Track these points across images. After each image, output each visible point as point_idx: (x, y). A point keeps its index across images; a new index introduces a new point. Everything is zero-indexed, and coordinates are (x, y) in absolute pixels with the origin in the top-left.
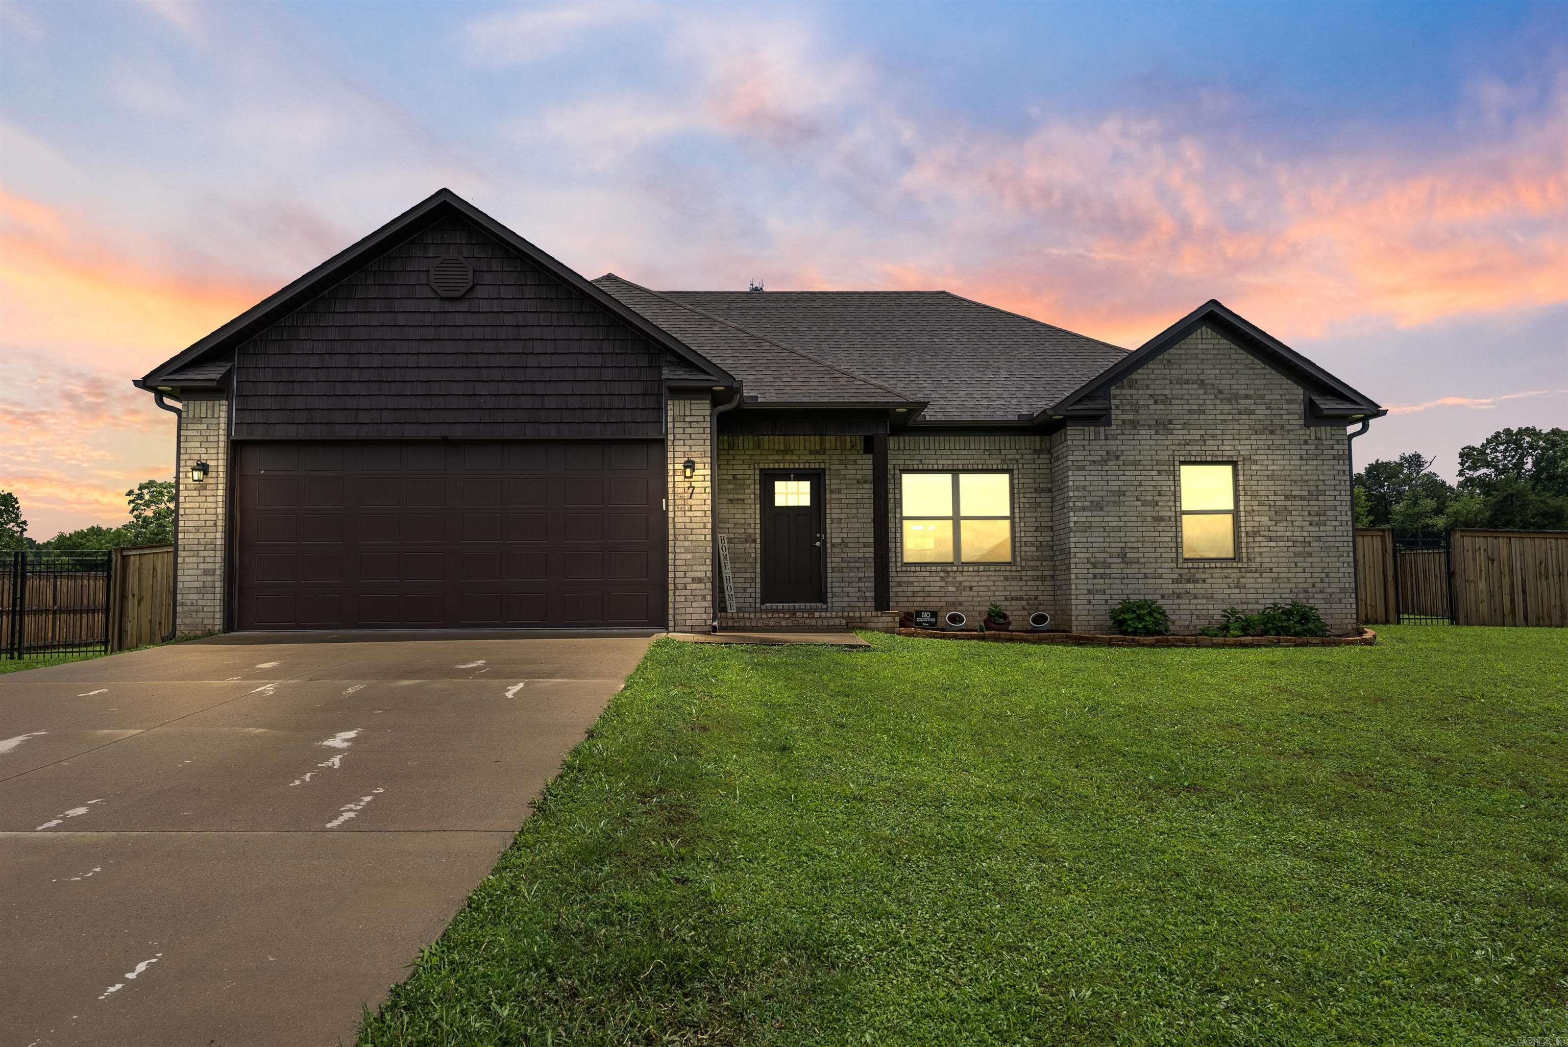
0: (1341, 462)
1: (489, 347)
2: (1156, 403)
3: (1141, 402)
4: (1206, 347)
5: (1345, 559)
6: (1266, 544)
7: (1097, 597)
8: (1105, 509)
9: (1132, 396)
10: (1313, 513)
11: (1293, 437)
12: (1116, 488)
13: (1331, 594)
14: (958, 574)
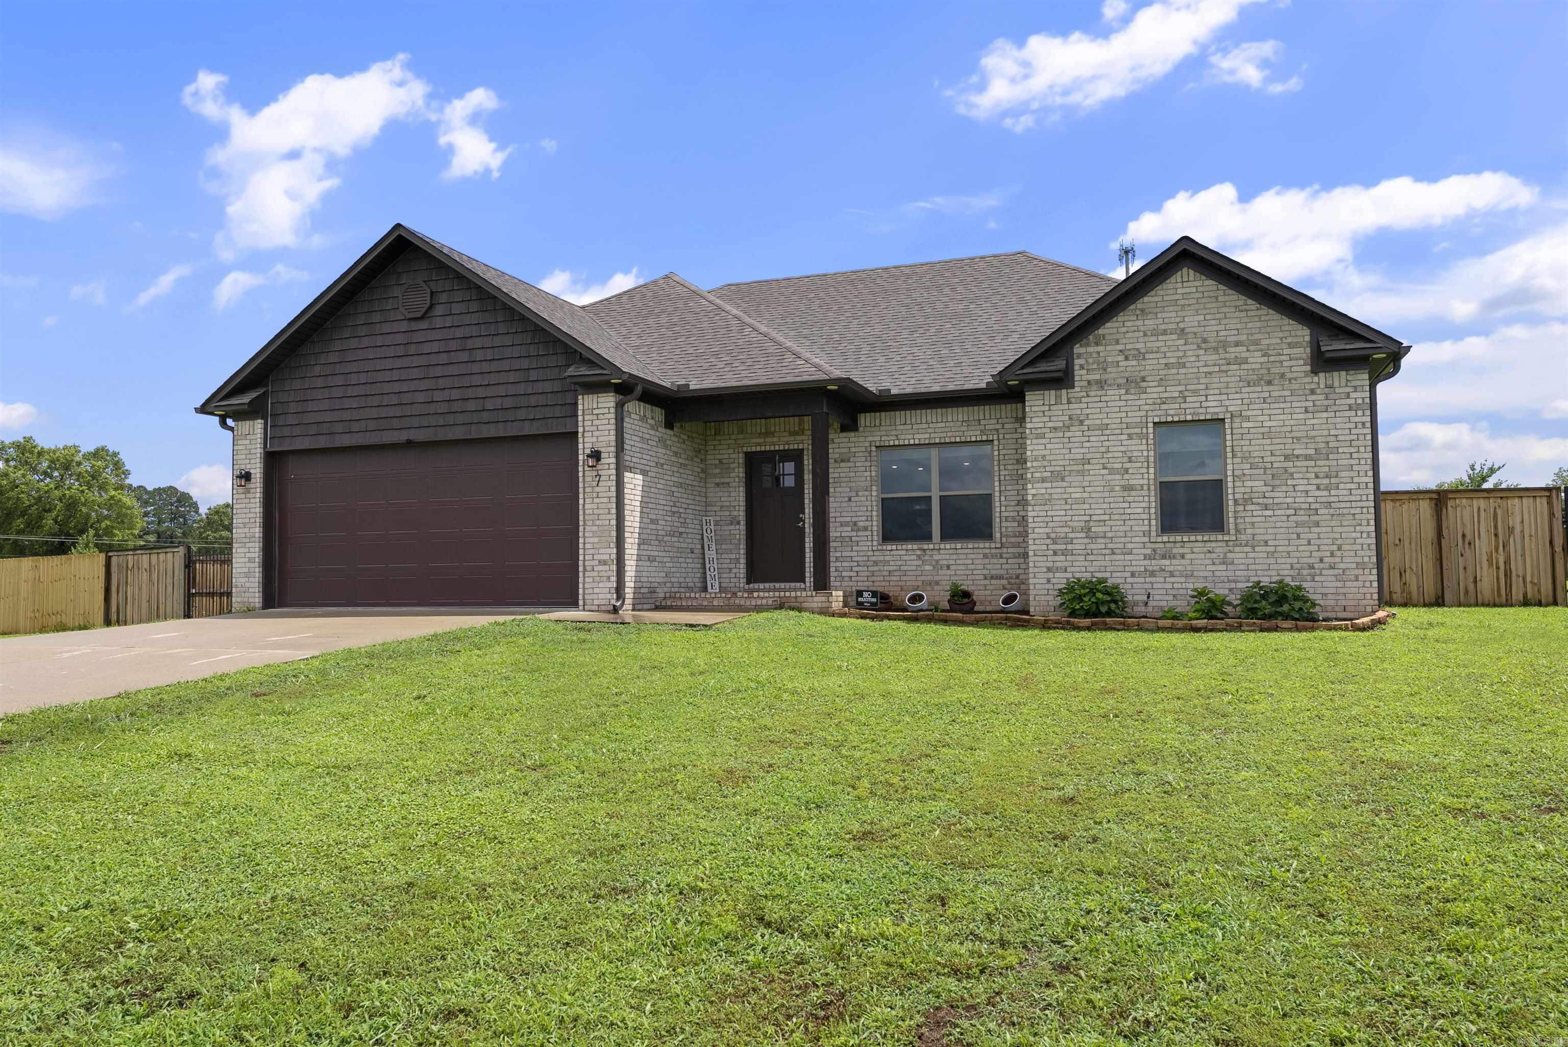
0: (1360, 413)
2: (1127, 359)
3: (1109, 359)
4: (1188, 290)
5: (1364, 529)
6: (1260, 513)
7: (1057, 575)
8: (1067, 479)
9: (1098, 353)
10: (1321, 475)
11: (1296, 387)
12: (1081, 456)
13: (1344, 570)
14: (935, 552)
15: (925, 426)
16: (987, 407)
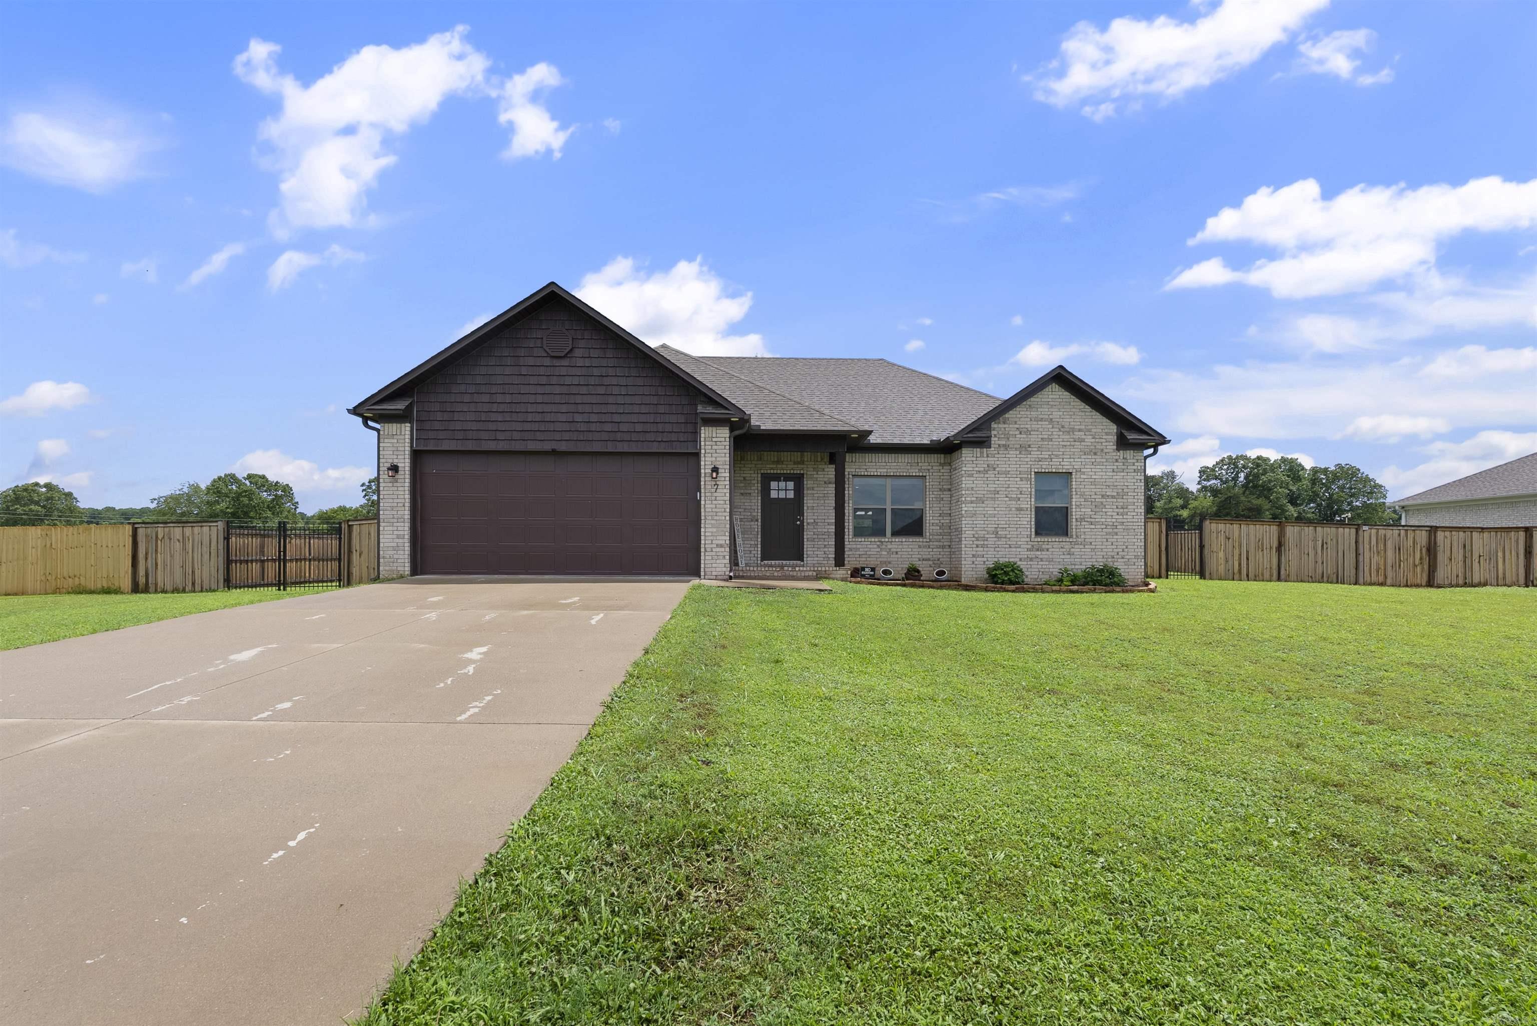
0: (1139, 474)
1: (584, 390)
2: (1021, 433)
3: (1011, 433)
4: (1055, 397)
5: (1139, 537)
6: (1088, 526)
7: (978, 559)
8: (985, 502)
9: (1005, 428)
10: (1119, 507)
11: (1109, 457)
12: (993, 489)
13: (1128, 559)
14: (889, 544)
15: (885, 464)
16: (923, 455)
